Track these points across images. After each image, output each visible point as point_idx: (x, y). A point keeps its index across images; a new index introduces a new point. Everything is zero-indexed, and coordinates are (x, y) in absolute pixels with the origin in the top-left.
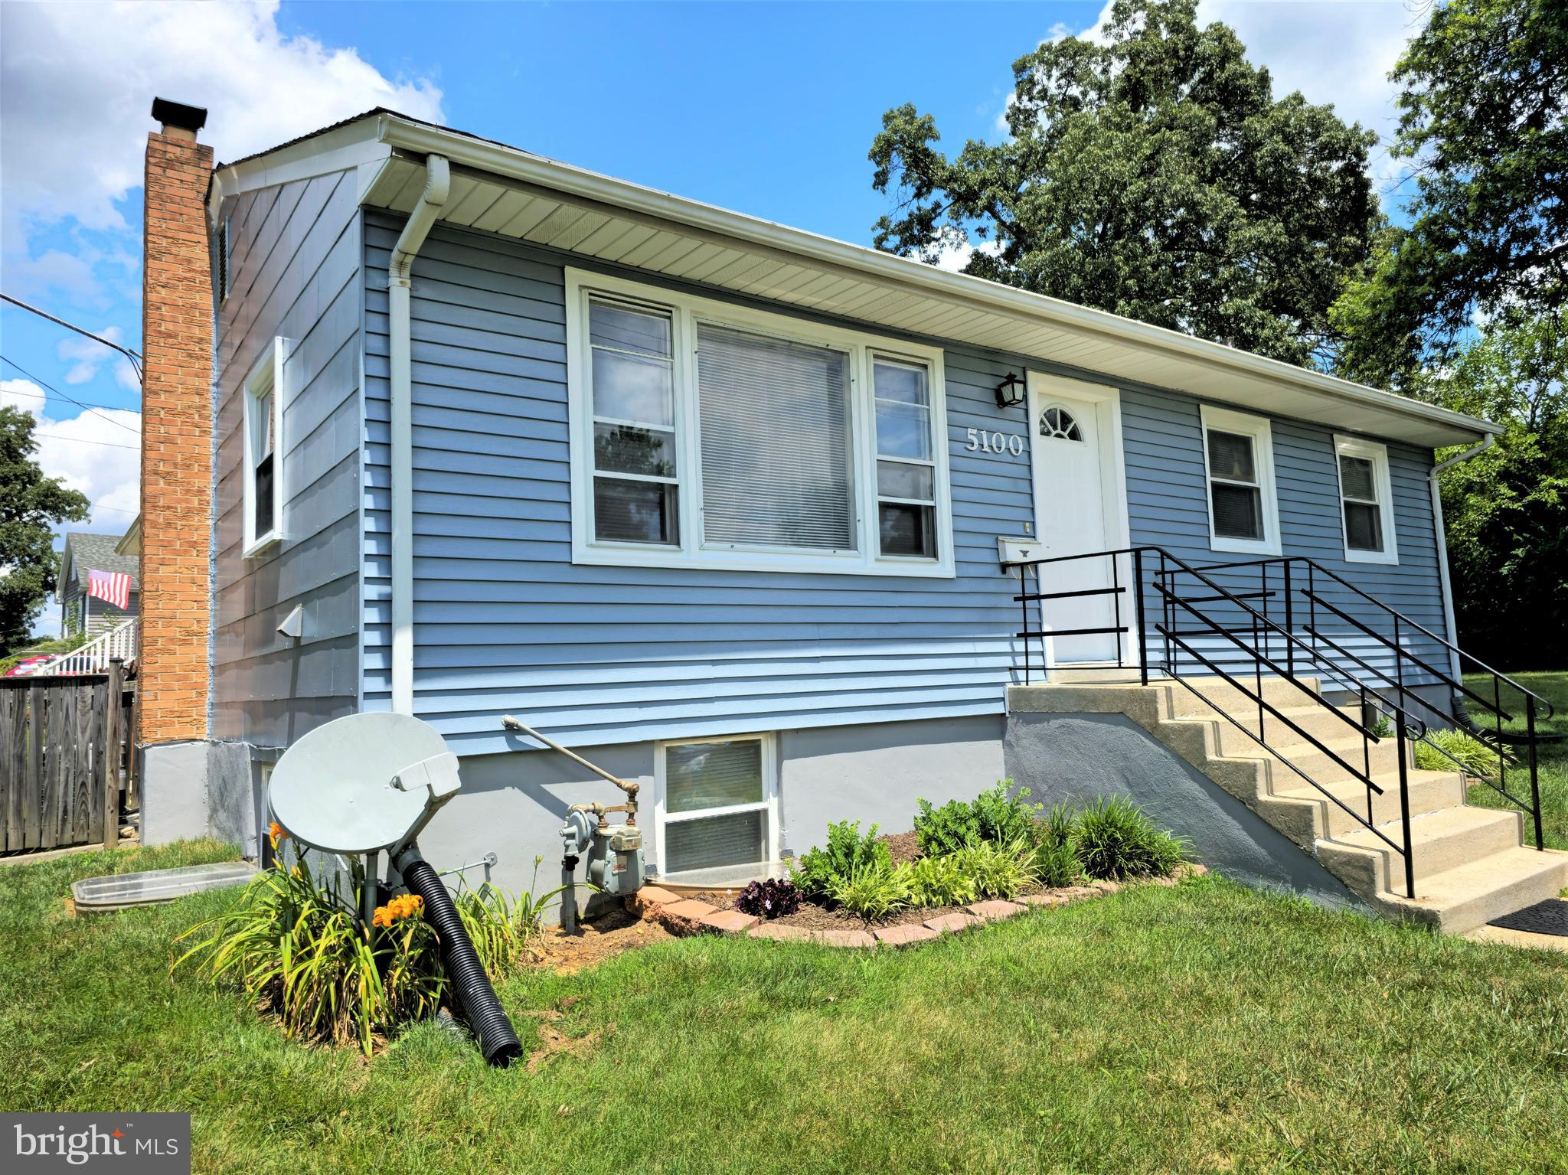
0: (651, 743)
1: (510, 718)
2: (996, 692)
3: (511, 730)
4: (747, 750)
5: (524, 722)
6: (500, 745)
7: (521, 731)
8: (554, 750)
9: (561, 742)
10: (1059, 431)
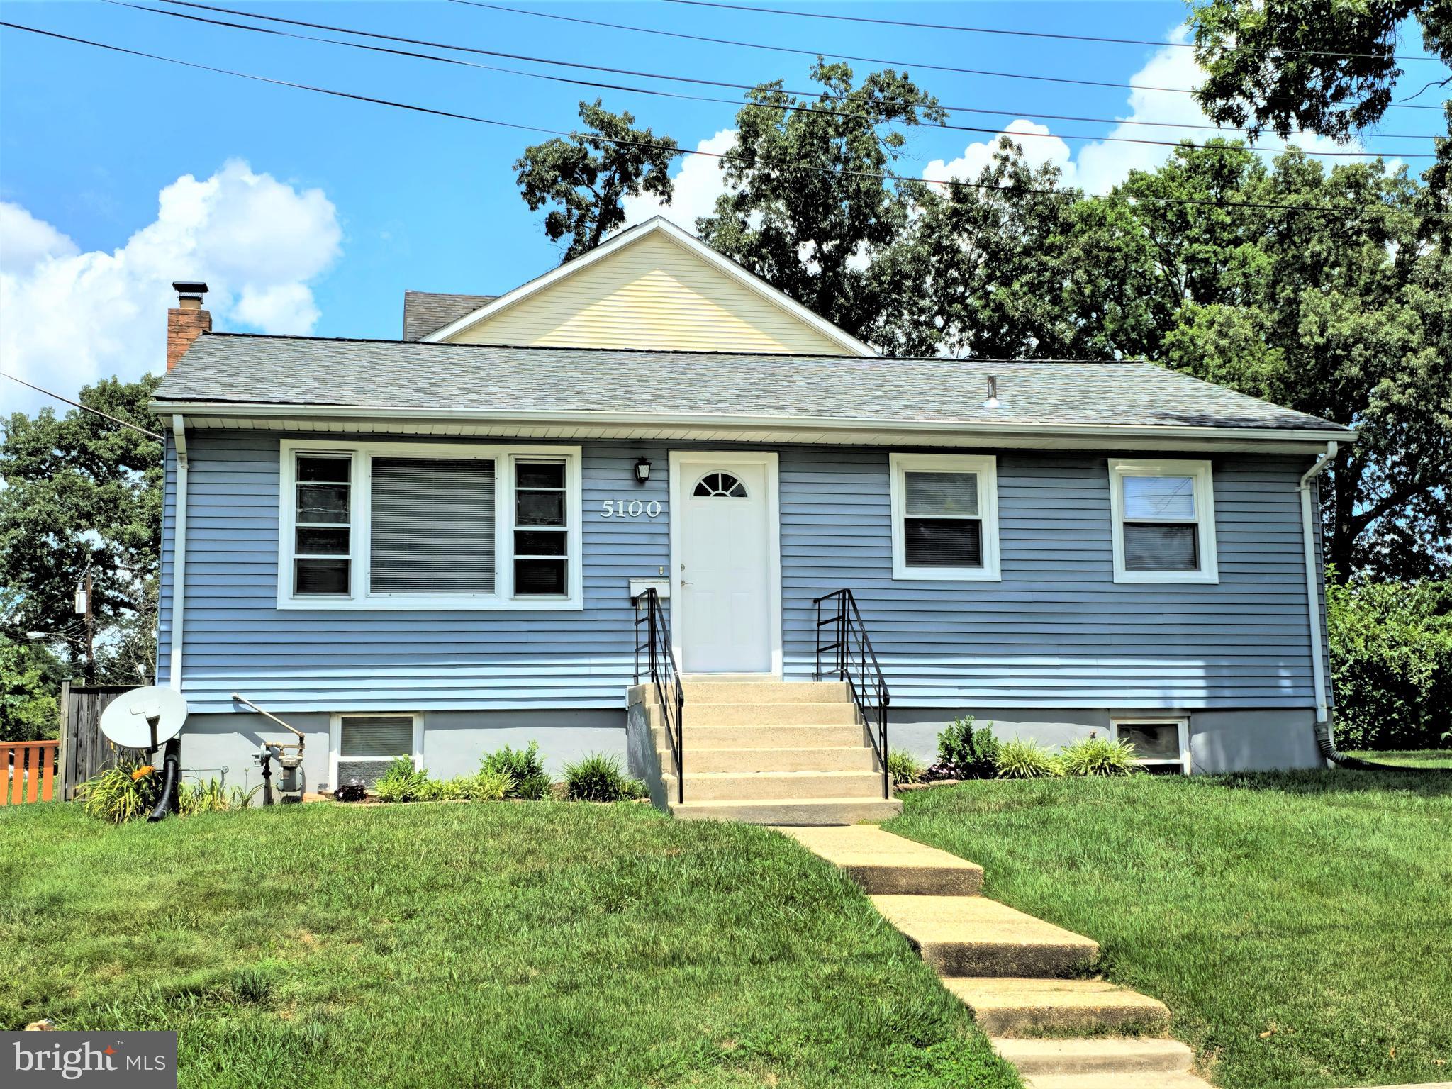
0: (329, 714)
1: (235, 694)
2: (620, 693)
3: (237, 701)
4: (402, 723)
5: (242, 696)
6: (230, 708)
7: (241, 702)
8: (259, 714)
9: (264, 709)
10: (720, 491)
